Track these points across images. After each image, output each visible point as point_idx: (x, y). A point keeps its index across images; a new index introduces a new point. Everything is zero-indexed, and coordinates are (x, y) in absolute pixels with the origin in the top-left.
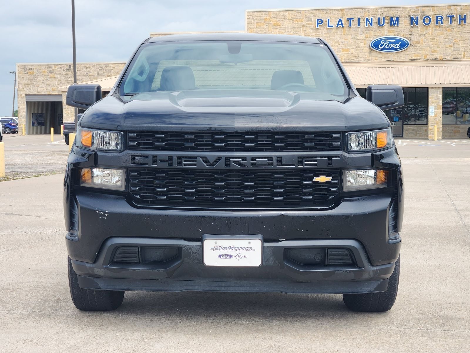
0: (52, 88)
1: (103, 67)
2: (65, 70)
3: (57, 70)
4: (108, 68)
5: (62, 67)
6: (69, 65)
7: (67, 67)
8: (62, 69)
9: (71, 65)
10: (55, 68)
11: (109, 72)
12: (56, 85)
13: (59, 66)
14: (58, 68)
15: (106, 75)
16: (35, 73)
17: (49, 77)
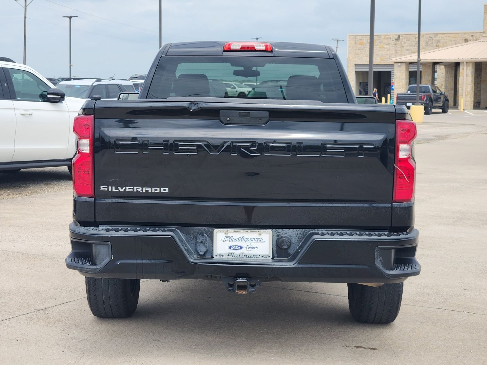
0: (381, 59)
1: (432, 37)
2: (394, 40)
3: (387, 40)
4: (438, 38)
5: (391, 38)
6: (398, 35)
7: (396, 37)
8: (392, 39)
9: (400, 35)
10: (385, 38)
11: (438, 41)
12: (384, 55)
13: (389, 37)
14: (387, 39)
15: (435, 45)
16: (365, 43)
17: (378, 47)
